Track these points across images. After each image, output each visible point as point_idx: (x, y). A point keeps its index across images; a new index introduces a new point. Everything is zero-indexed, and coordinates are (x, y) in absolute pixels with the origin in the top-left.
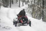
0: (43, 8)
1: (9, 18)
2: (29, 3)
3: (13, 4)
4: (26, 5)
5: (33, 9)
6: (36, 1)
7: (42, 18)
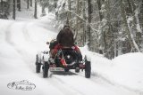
0: (90, 21)
1: (12, 44)
2: (57, 10)
3: (19, 10)
4: (51, 13)
5: (67, 22)
6: (74, 5)
7: (87, 42)
